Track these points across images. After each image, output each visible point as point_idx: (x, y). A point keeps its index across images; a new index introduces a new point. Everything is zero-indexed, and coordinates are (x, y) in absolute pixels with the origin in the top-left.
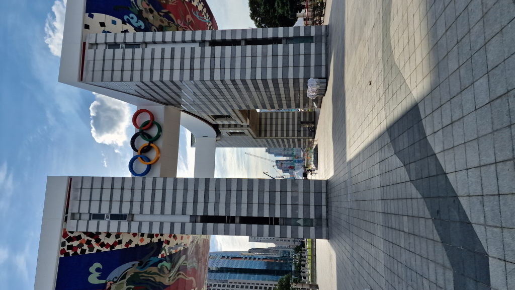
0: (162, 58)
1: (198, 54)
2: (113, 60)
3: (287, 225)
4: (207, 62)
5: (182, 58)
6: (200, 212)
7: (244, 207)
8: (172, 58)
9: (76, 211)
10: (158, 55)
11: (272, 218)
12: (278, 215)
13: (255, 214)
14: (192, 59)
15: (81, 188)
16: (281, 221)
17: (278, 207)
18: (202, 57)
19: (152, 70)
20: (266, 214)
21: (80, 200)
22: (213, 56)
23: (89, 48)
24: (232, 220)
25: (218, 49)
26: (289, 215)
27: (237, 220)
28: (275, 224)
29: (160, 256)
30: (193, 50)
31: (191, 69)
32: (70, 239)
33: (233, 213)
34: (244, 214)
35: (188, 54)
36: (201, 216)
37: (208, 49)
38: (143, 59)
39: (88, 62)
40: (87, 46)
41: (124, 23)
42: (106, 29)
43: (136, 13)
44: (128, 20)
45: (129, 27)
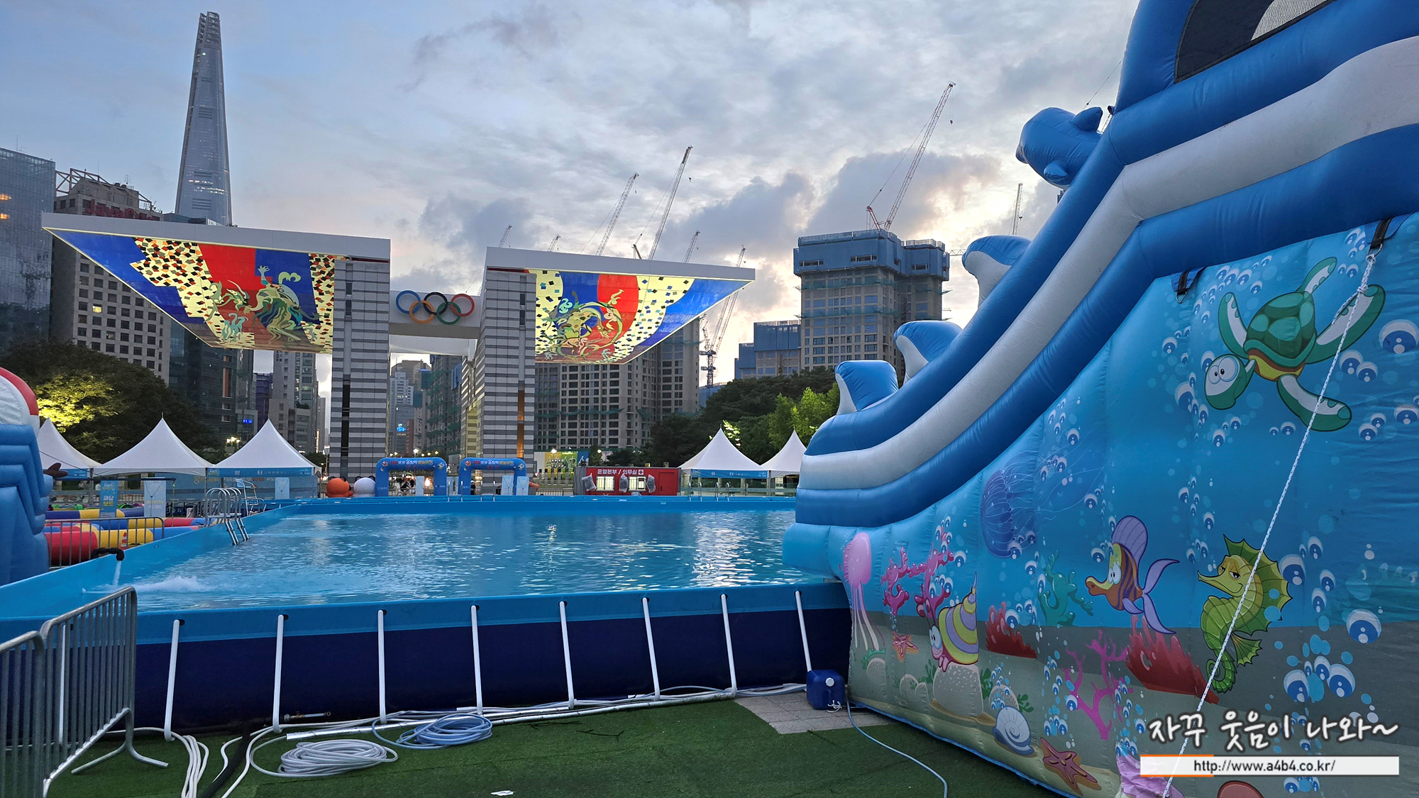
0: (508, 347)
1: (511, 380)
2: (509, 300)
3: (341, 463)
4: (503, 389)
5: (507, 366)
6: (353, 385)
7: (358, 425)
8: (508, 357)
9: (356, 268)
10: (512, 343)
11: (347, 449)
12: (350, 455)
13: (351, 435)
14: (507, 376)
15: (378, 272)
16: (344, 458)
17: (357, 455)
18: (508, 385)
19: (497, 337)
20: (351, 445)
21: (365, 272)
22: (508, 395)
23: (521, 277)
24: (346, 414)
25: (515, 399)
26: (350, 465)
27: (346, 419)
28: (342, 452)
29: (302, 322)
30: (517, 376)
31: (496, 374)
32: (326, 260)
33: (352, 415)
34: (351, 425)
35: (511, 371)
36: (349, 386)
37: (515, 390)
38: (508, 328)
40: (523, 274)
41: (559, 298)
42: (548, 286)
43: (574, 307)
44: (565, 301)
45: (557, 302)
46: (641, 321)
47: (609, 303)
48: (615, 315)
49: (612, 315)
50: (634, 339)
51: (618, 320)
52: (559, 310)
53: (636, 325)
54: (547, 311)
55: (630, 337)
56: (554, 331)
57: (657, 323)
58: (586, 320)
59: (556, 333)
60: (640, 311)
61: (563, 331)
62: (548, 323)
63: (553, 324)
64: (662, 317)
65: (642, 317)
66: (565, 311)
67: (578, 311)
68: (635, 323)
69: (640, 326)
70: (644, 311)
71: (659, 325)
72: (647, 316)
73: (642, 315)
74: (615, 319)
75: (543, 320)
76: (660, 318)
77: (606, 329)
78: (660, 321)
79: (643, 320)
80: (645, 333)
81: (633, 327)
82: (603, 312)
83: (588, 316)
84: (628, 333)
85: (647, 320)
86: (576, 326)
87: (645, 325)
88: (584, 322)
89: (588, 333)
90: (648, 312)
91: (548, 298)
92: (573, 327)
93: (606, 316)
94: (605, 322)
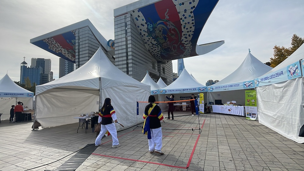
0: (122, 46)
2: (121, 27)
4: (121, 63)
5: (122, 53)
9: (80, 31)
23: (125, 16)
38: (122, 38)
39: (120, 17)
41: (146, 23)
42: (138, 18)
43: (154, 26)
44: (148, 24)
45: (146, 26)
46: (184, 25)
47: (166, 19)
48: (172, 25)
49: (170, 25)
50: (187, 36)
51: (175, 28)
52: (149, 29)
53: (184, 28)
54: (146, 32)
55: (185, 36)
56: (154, 41)
57: (193, 23)
58: (162, 31)
59: (156, 42)
60: (181, 19)
61: (158, 40)
62: (150, 37)
63: (152, 38)
64: (193, 18)
65: (184, 22)
66: (151, 30)
67: (156, 28)
68: (182, 27)
69: (186, 27)
70: (183, 18)
71: (194, 24)
72: (186, 21)
73: (183, 21)
74: (173, 27)
75: (147, 36)
76: (193, 20)
77: (173, 34)
78: (194, 22)
79: (186, 24)
80: (191, 31)
81: (183, 29)
82: (166, 25)
83: (162, 29)
84: (183, 34)
85: (187, 23)
86: (160, 36)
87: (188, 26)
88: (161, 33)
89: (167, 39)
90: (185, 18)
91: (142, 25)
92: (159, 37)
93: (168, 26)
94: (170, 30)
